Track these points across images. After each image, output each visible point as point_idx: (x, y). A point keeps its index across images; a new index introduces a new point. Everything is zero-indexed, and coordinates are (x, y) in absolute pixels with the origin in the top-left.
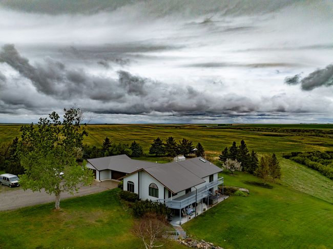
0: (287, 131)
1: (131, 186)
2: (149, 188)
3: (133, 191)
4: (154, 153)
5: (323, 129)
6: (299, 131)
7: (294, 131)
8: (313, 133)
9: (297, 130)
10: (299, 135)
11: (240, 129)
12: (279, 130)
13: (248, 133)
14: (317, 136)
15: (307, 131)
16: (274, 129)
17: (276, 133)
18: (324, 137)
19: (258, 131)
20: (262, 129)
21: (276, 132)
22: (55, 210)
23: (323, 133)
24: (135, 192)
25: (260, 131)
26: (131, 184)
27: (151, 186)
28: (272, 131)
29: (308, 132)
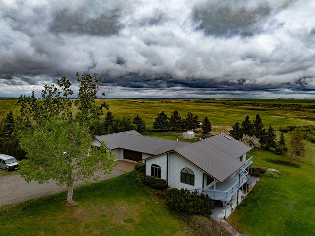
0: (268, 105)
1: (156, 170)
2: (181, 173)
3: (160, 176)
4: (159, 127)
5: (303, 104)
6: (280, 105)
7: (275, 105)
8: (294, 108)
9: (277, 104)
10: (280, 109)
11: (223, 103)
12: (261, 105)
13: (233, 107)
14: (297, 110)
15: (287, 106)
16: (256, 103)
17: (258, 108)
18: (304, 111)
19: (241, 105)
20: (244, 103)
21: (258, 106)
22: (68, 205)
23: (303, 107)
24: (162, 178)
25: (243, 105)
26: (156, 169)
27: (184, 171)
28: (254, 106)
29: (289, 106)
